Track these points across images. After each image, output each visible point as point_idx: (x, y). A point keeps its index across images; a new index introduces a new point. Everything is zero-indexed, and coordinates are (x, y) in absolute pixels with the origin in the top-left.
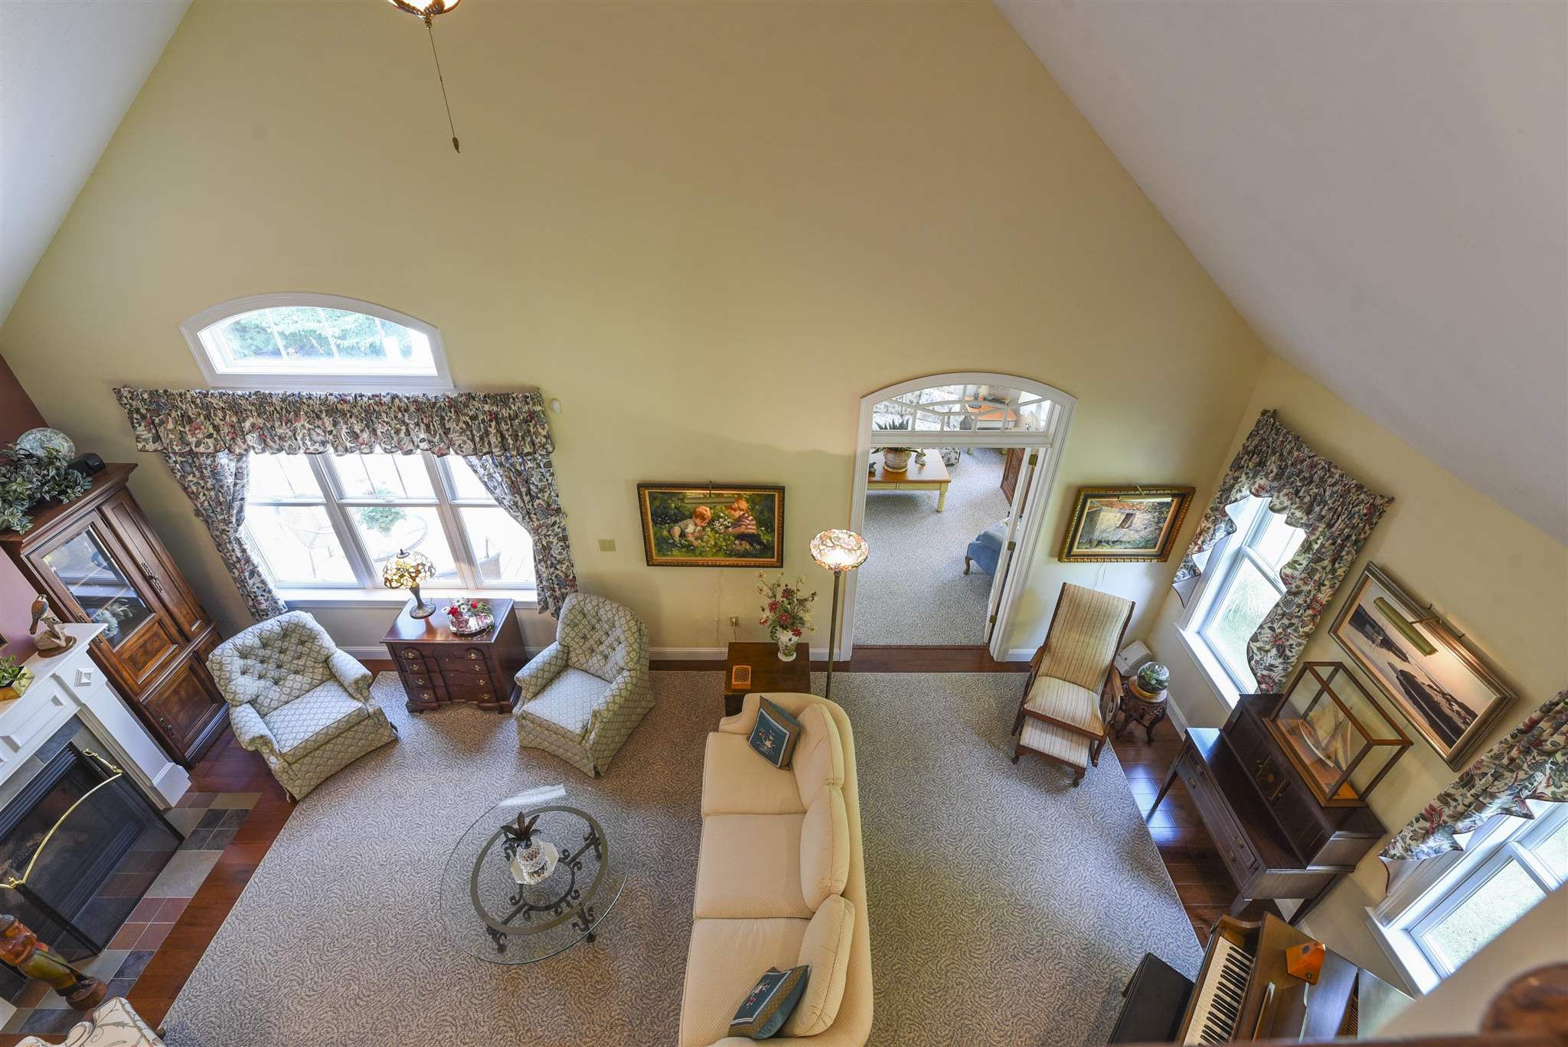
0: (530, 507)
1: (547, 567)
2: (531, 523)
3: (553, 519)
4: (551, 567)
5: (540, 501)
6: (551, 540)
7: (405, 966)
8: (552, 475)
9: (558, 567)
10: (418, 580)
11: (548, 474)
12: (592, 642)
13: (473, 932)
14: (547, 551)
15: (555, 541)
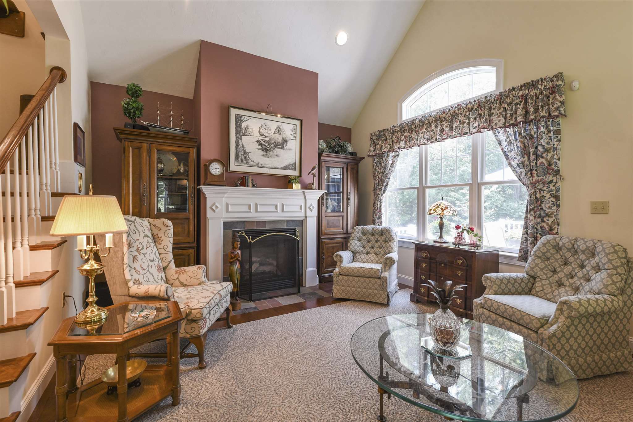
0: (534, 164)
1: (535, 217)
2: (531, 179)
3: (551, 178)
4: (539, 217)
5: (543, 160)
6: (544, 194)
7: (320, 376)
8: (559, 141)
9: (545, 219)
10: (445, 212)
11: (555, 140)
12: (561, 275)
13: (370, 393)
14: (539, 203)
15: (548, 196)
